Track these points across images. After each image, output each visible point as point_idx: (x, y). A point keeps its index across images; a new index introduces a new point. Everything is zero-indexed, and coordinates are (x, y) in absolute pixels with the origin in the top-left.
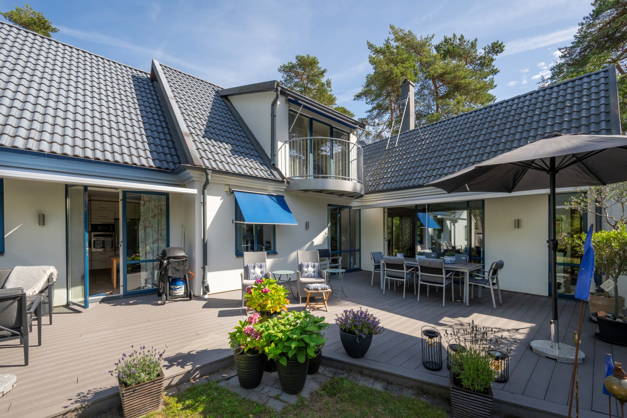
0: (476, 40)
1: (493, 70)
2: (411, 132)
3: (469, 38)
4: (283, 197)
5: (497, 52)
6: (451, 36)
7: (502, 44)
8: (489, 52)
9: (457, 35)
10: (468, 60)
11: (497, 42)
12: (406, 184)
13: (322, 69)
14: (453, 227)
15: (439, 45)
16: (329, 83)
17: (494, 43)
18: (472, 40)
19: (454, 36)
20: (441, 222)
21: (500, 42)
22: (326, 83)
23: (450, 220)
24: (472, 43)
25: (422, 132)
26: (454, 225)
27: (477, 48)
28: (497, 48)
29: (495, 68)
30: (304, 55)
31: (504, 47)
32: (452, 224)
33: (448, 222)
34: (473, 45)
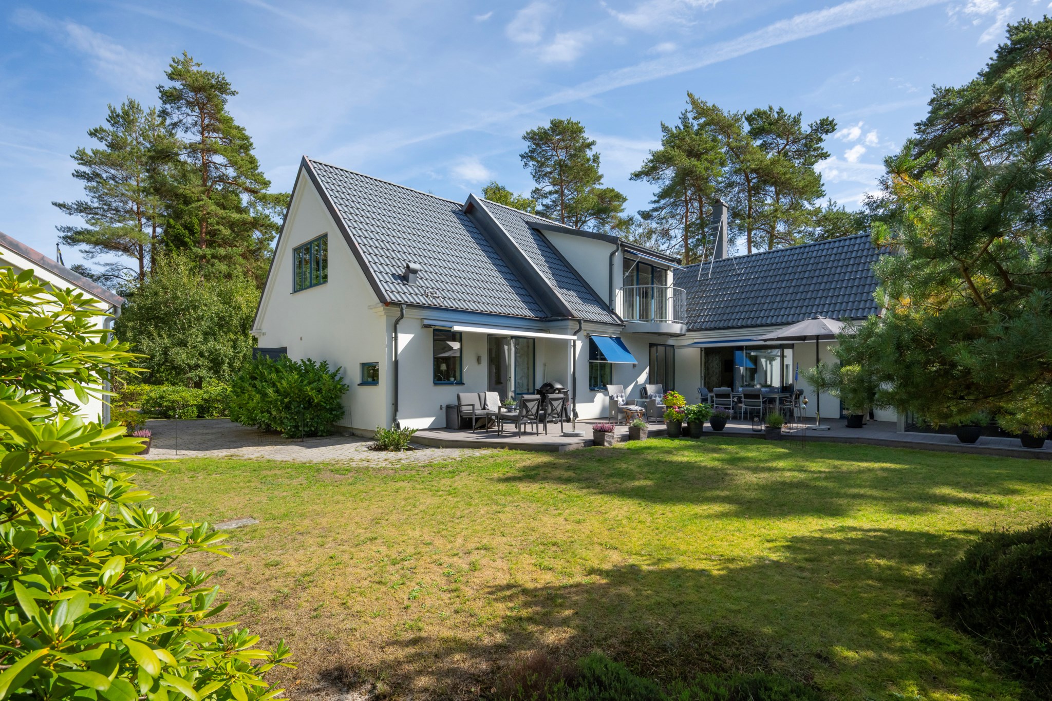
0: (800, 115)
1: (822, 154)
2: (724, 261)
3: (791, 111)
4: (620, 338)
5: (827, 132)
6: (766, 109)
7: (833, 120)
8: (817, 130)
9: (774, 108)
10: (791, 138)
11: (827, 118)
12: (726, 324)
13: (590, 140)
14: (769, 366)
15: (751, 115)
16: (596, 159)
17: (823, 120)
18: (794, 114)
19: (771, 108)
20: (755, 360)
21: (830, 119)
22: (592, 158)
23: (765, 357)
24: (794, 118)
25: (737, 264)
26: (770, 363)
27: (801, 124)
28: (827, 126)
29: (825, 151)
30: (564, 118)
31: (835, 125)
32: (768, 362)
33: (763, 360)
34: (797, 121)
